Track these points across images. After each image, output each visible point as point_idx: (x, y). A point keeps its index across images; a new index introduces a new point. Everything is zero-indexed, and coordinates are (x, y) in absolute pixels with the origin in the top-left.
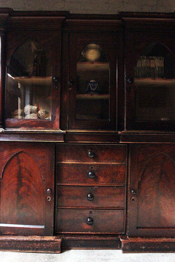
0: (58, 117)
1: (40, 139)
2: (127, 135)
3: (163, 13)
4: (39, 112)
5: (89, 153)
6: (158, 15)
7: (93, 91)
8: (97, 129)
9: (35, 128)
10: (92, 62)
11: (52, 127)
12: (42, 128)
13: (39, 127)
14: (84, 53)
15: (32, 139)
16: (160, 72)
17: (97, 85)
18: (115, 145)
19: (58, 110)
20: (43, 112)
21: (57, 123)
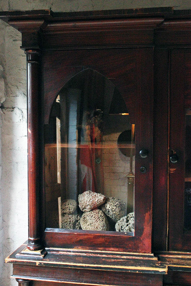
0: (148, 229)
9: (101, 249)
11: (136, 250)
12: (117, 249)
13: (110, 247)
19: (148, 216)
20: (114, 207)
21: (147, 242)
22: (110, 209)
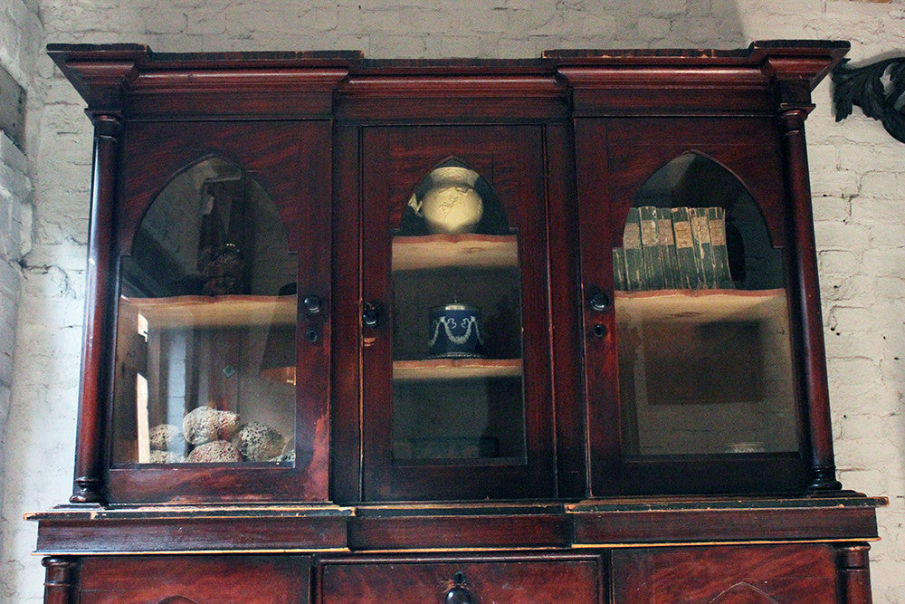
0: (321, 450)
1: (252, 541)
2: (595, 516)
3: (708, 52)
4: (245, 435)
5: (451, 595)
6: (692, 58)
7: (458, 348)
8: (478, 497)
9: (228, 498)
10: (453, 236)
11: (296, 495)
12: (260, 497)
13: (245, 493)
14: (418, 204)
15: (219, 545)
16: (714, 266)
17: (473, 323)
18: (552, 560)
19: (321, 425)
20: (258, 436)
21: (320, 477)
22: (248, 439)
